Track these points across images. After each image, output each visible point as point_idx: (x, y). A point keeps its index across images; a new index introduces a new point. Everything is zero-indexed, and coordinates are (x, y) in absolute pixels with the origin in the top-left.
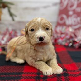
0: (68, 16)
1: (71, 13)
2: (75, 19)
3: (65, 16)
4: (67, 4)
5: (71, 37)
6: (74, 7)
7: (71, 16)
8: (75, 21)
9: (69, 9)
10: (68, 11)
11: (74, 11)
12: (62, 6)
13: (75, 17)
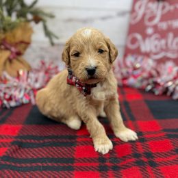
0: (145, 36)
1: (150, 31)
2: (156, 42)
3: (139, 37)
4: (144, 15)
5: (151, 76)
6: (156, 21)
7: (150, 36)
8: (156, 47)
9: (147, 23)
10: (145, 27)
11: (155, 27)
12: (135, 18)
13: (156, 39)
